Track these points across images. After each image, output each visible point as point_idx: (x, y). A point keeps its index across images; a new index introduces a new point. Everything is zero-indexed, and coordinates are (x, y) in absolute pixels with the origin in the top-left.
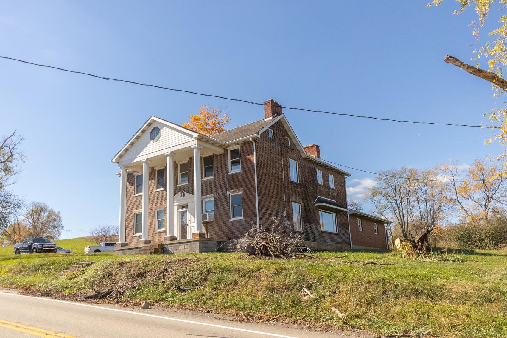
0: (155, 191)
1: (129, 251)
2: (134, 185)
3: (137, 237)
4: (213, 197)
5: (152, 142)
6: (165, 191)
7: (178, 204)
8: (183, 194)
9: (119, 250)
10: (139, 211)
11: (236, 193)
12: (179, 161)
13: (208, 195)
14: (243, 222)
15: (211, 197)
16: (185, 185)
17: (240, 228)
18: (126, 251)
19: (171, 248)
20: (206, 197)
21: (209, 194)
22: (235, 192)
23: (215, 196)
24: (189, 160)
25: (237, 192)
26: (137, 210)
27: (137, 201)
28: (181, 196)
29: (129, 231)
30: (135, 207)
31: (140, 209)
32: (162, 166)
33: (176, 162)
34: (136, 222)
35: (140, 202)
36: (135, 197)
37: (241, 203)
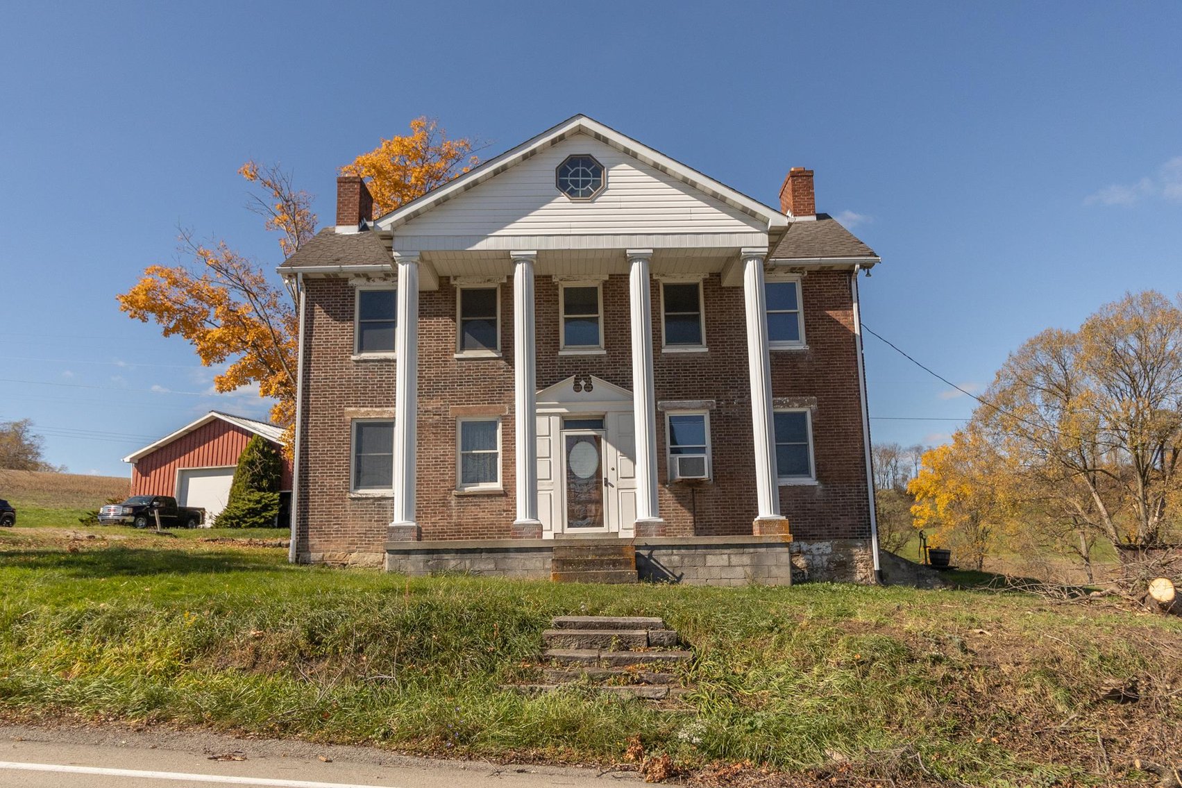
0: (456, 356)
1: (462, 559)
2: (352, 319)
3: (368, 502)
4: (708, 408)
6: (502, 363)
7: (563, 410)
8: (583, 383)
9: (407, 552)
10: (378, 413)
11: (793, 407)
12: (565, 276)
13: (686, 398)
14: (818, 492)
15: (697, 409)
16: (593, 356)
17: (808, 510)
18: (446, 557)
19: (670, 561)
20: (679, 405)
21: (691, 398)
22: (787, 405)
23: (715, 407)
24: (606, 281)
25: (796, 405)
26: (367, 407)
27: (367, 375)
28: (577, 388)
29: (325, 478)
30: (359, 397)
31: (380, 407)
32: (489, 280)
33: (551, 277)
34: (359, 450)
35: (384, 381)
36: (357, 361)
37: (806, 439)
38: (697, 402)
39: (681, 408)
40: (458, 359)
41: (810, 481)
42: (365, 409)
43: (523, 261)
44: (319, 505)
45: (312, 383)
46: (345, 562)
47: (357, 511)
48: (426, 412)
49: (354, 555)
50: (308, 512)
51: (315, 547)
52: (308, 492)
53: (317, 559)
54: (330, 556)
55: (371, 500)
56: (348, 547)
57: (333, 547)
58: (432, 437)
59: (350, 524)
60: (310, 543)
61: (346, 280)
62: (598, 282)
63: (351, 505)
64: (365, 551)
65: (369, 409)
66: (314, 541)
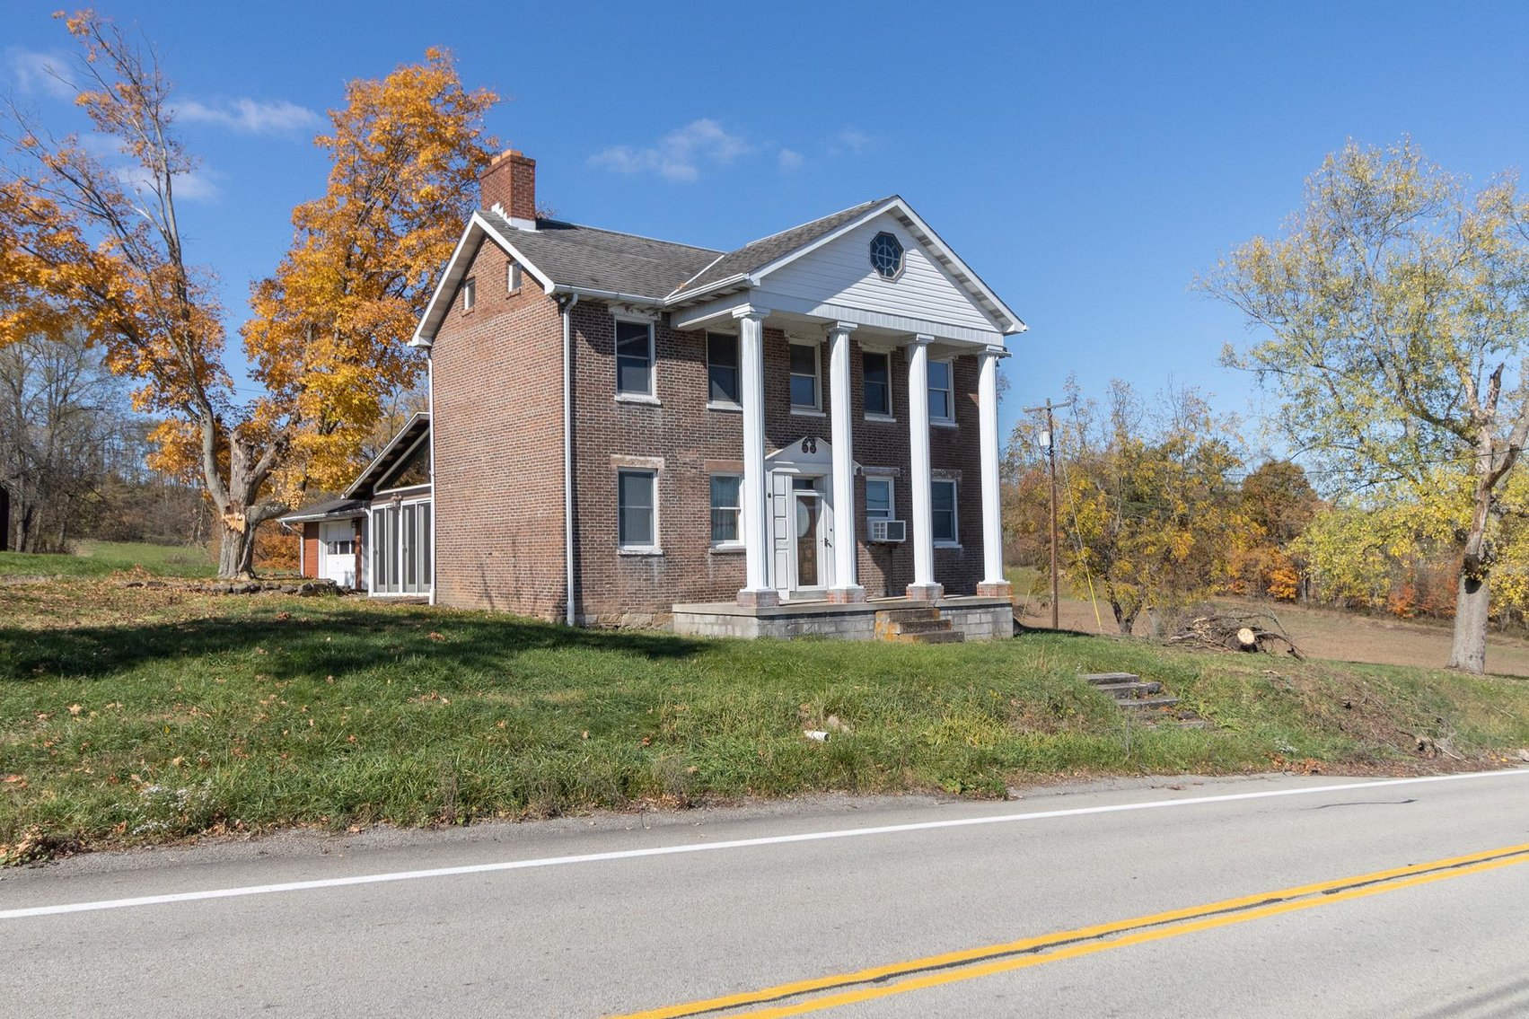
0: (708, 406)
2: (610, 352)
4: (893, 474)
5: (875, 274)
7: (794, 470)
8: (809, 444)
10: (641, 462)
13: (881, 465)
14: (961, 554)
15: (887, 475)
16: (816, 417)
17: (956, 569)
20: (876, 472)
21: (884, 466)
22: (944, 476)
23: (898, 475)
25: (947, 476)
26: (631, 454)
27: (631, 419)
28: (805, 449)
29: (595, 532)
30: (624, 443)
31: (644, 455)
32: (734, 328)
33: (782, 331)
34: (622, 501)
35: (645, 427)
36: (620, 403)
37: (951, 507)
38: (887, 469)
39: (877, 474)
40: (711, 410)
41: (955, 544)
42: (630, 457)
43: (846, 332)
44: (590, 562)
45: (578, 424)
46: (619, 624)
47: (627, 569)
48: (684, 464)
49: (625, 617)
50: (581, 570)
51: (589, 609)
52: (580, 548)
53: (592, 622)
54: (604, 619)
55: (639, 558)
56: (620, 608)
57: (606, 607)
58: (690, 491)
59: (620, 582)
60: (584, 604)
61: (606, 307)
62: (816, 343)
63: (621, 563)
64: (636, 612)
65: (634, 457)
66: (588, 602)
